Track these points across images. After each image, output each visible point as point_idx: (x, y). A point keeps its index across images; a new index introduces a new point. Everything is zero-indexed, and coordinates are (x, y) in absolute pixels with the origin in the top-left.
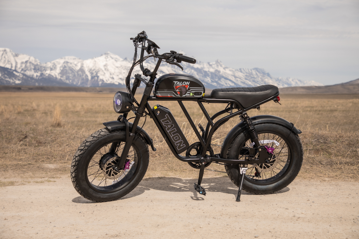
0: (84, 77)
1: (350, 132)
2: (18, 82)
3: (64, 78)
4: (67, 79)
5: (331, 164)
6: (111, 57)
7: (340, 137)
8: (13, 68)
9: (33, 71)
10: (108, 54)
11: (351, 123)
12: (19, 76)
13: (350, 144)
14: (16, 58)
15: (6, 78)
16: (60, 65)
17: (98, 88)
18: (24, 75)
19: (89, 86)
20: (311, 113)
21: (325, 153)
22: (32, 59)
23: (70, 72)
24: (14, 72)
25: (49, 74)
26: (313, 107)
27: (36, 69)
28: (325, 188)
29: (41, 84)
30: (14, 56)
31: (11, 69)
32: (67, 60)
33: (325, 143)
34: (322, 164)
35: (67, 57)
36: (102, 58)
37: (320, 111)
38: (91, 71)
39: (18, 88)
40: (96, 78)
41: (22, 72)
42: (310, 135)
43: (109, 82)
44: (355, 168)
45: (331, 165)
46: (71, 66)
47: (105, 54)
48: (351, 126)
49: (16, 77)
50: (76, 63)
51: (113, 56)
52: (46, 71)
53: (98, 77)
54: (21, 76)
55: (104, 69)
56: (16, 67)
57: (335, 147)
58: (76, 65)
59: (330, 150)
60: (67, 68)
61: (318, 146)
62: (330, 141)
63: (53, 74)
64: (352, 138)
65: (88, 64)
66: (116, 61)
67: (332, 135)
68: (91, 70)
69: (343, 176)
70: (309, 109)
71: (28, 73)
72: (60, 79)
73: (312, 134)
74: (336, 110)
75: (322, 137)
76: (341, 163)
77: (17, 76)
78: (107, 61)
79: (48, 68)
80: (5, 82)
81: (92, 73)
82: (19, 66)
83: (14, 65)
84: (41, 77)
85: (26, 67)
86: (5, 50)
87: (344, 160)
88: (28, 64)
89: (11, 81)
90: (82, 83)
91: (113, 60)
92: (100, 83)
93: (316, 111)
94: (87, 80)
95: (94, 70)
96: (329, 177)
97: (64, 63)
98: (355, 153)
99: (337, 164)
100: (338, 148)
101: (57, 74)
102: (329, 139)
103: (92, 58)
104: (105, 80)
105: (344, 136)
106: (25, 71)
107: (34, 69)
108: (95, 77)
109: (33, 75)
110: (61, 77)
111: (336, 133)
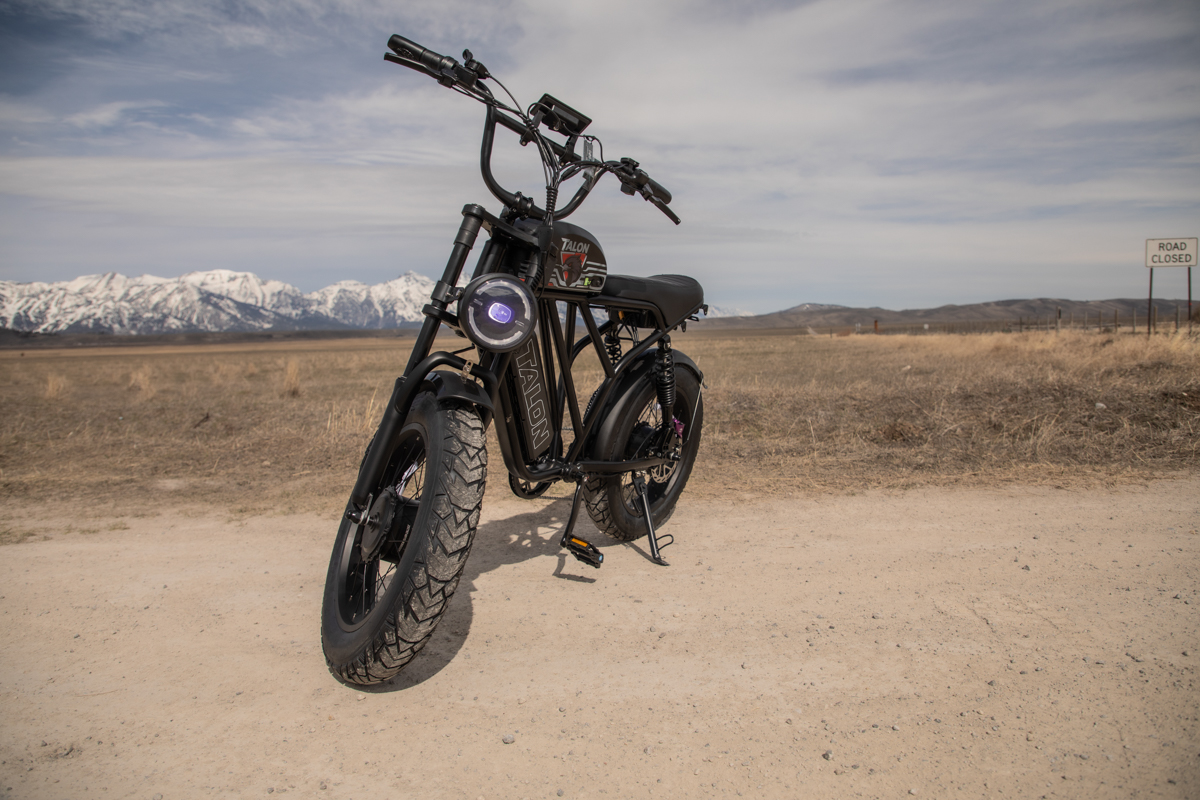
0: (372, 313)
1: (793, 387)
2: (267, 326)
3: (339, 317)
4: (344, 318)
5: (759, 454)
6: (415, 279)
7: (777, 396)
8: (260, 305)
9: (290, 307)
10: (409, 274)
11: (795, 372)
12: (268, 317)
13: (794, 408)
14: (263, 287)
15: (248, 320)
16: (334, 296)
17: (395, 331)
18: (276, 314)
19: (380, 328)
20: (735, 358)
21: (752, 427)
22: (289, 287)
23: (350, 305)
24: (262, 311)
25: (316, 312)
26: (738, 349)
27: (294, 305)
28: (743, 519)
29: (304, 328)
30: (260, 285)
31: (255, 306)
32: (344, 287)
33: (752, 408)
34: (740, 456)
35: (343, 282)
36: (401, 281)
37: (748, 354)
38: (383, 303)
39: (267, 336)
40: (392, 314)
41: (274, 310)
42: (725, 394)
43: (412, 320)
44: (806, 461)
45: (759, 457)
46: (351, 296)
47: (406, 274)
48: (795, 376)
49: (263, 318)
50: (358, 290)
51: (418, 278)
52: (310, 306)
53: (395, 312)
54: (272, 316)
55: (403, 299)
56: (263, 302)
57: (770, 416)
58: (358, 294)
59: (759, 422)
60: (345, 300)
61: (739, 416)
62: (761, 405)
63: (322, 311)
64: (797, 397)
65: (379, 292)
66: (423, 285)
67: (763, 394)
68: (383, 301)
69: (782, 485)
70: (731, 352)
71: (283, 311)
72: (334, 318)
73: (729, 392)
74: (772, 353)
75: (746, 397)
76: (778, 452)
77: (265, 316)
78: (408, 286)
79: (314, 300)
80: (247, 327)
81: (384, 307)
82: (268, 300)
83: (260, 300)
84: (303, 317)
85: (279, 301)
86: (246, 276)
87: (784, 444)
88: (283, 297)
89: (257, 325)
90: (369, 324)
91: (419, 284)
92: (399, 322)
93: (743, 354)
94: (378, 317)
95: (388, 301)
96: (753, 490)
97: (339, 291)
98: (803, 425)
99: (770, 454)
100: (774, 418)
101: (328, 310)
102: (759, 402)
103: (385, 283)
104: (406, 316)
105: (784, 394)
106: (278, 308)
107: (292, 304)
108: (389, 312)
109: (290, 314)
110: (335, 314)
111: (770, 390)
